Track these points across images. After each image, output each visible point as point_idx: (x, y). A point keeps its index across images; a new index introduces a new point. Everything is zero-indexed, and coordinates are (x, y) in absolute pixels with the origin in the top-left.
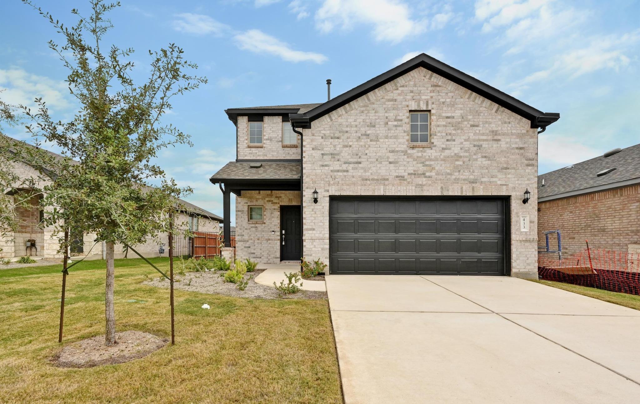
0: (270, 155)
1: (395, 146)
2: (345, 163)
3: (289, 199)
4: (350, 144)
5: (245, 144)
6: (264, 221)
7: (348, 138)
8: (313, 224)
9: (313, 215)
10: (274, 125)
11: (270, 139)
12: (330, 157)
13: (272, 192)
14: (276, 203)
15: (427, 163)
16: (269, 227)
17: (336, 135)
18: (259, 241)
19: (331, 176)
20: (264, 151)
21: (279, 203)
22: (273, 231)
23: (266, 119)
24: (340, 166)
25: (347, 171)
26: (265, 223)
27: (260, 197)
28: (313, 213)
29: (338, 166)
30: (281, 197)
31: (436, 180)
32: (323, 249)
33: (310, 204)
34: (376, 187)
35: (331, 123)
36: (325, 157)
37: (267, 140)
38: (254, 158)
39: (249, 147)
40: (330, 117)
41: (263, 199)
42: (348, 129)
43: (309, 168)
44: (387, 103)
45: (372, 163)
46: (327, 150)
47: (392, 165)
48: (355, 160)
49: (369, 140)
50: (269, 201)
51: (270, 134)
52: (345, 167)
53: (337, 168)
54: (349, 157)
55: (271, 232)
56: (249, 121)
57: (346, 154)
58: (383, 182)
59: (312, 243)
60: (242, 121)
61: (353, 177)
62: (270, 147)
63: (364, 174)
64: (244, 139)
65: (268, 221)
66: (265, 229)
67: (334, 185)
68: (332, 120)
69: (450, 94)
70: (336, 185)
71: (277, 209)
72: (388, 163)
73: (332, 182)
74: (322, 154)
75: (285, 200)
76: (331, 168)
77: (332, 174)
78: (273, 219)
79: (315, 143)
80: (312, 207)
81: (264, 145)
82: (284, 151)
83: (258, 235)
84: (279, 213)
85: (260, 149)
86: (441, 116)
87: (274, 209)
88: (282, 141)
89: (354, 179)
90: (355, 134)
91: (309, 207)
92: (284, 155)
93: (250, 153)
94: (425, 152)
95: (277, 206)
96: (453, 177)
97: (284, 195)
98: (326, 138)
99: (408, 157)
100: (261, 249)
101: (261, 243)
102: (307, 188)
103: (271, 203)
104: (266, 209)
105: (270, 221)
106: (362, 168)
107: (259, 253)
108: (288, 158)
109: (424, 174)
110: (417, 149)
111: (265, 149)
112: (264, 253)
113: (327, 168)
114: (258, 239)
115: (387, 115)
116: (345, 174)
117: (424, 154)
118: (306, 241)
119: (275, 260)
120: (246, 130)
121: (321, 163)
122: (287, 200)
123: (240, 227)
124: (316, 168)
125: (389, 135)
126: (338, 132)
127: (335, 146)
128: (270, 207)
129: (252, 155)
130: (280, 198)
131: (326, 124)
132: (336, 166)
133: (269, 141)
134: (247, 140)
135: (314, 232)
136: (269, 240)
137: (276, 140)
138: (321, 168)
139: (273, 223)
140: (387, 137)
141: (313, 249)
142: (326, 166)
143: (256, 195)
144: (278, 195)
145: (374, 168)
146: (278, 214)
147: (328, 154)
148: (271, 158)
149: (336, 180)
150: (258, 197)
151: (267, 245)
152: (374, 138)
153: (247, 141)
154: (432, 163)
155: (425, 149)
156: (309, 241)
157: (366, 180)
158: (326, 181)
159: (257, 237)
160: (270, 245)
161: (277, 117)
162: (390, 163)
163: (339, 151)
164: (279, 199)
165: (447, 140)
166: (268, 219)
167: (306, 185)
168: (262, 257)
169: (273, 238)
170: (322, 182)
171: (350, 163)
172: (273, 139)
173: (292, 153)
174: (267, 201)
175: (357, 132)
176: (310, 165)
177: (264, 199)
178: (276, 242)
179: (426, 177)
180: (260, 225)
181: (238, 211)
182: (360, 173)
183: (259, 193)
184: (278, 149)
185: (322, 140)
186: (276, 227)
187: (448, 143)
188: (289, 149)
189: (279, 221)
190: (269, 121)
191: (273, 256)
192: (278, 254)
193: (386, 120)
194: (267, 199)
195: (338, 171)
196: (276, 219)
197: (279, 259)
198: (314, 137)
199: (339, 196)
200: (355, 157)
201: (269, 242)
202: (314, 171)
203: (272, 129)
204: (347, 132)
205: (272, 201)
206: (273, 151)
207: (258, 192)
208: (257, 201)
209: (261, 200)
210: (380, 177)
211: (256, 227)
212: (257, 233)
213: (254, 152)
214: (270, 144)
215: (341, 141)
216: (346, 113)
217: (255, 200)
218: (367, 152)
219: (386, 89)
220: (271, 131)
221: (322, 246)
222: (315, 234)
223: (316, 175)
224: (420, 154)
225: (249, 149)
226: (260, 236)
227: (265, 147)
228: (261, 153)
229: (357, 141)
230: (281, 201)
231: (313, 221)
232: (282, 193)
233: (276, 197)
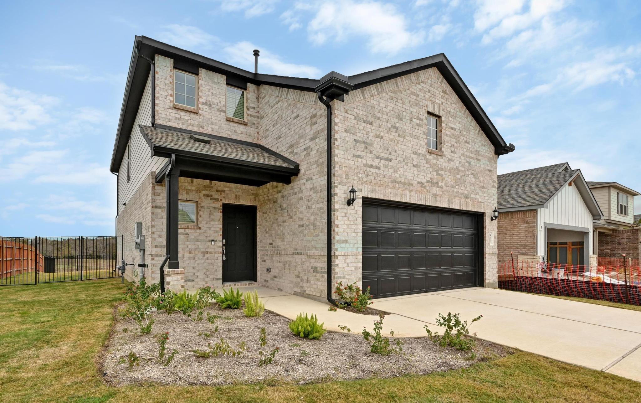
0: (209, 129)
1: (417, 147)
2: (378, 157)
3: (236, 196)
4: (382, 134)
5: (168, 101)
6: (200, 226)
7: (380, 126)
8: (346, 234)
9: (346, 222)
10: (214, 86)
11: (209, 104)
12: (363, 146)
13: (211, 183)
14: (218, 199)
15: (440, 172)
16: (206, 235)
17: (369, 119)
18: (191, 255)
19: (364, 172)
20: (200, 120)
21: (221, 200)
22: (213, 240)
23: (203, 72)
24: (373, 161)
25: (379, 168)
26: (200, 228)
27: (193, 188)
28: (346, 218)
29: (370, 159)
30: (224, 191)
31: (445, 191)
32: (356, 269)
33: (342, 206)
34: (404, 192)
35: (363, 102)
36: (358, 144)
37: (203, 104)
38: (184, 127)
39: (175, 108)
40: (363, 93)
41: (198, 191)
42: (379, 115)
43: (342, 156)
44: (411, 96)
45: (399, 162)
46: (360, 136)
47: (415, 169)
48: (386, 156)
49: (397, 134)
50: (208, 196)
51: (208, 96)
52: (377, 162)
53: (370, 162)
54: (381, 150)
55: (209, 241)
56: (175, 68)
57: (377, 145)
58: (409, 187)
59: (345, 260)
60: (164, 64)
61: (384, 176)
62: (210, 117)
63: (393, 174)
64: (166, 94)
65: (205, 226)
66: (200, 238)
67: (367, 184)
68: (364, 98)
69: (454, 105)
70: (369, 184)
71: (219, 209)
72: (412, 165)
73: (365, 180)
74: (355, 140)
75: (229, 196)
76: (364, 161)
77: (365, 168)
78: (212, 223)
79: (347, 123)
80: (345, 211)
81: (200, 112)
82: (229, 127)
83: (190, 246)
84: (221, 215)
85: (192, 115)
86: (448, 126)
87: (215, 208)
88: (225, 112)
89: (385, 180)
90: (386, 124)
91: (342, 210)
92: (229, 133)
93: (176, 118)
94: (438, 160)
95: (219, 205)
96: (455, 190)
97: (228, 189)
98: (358, 120)
99: (427, 163)
100: (194, 268)
101: (194, 259)
102: (340, 184)
103: (209, 198)
104: (202, 207)
105: (207, 226)
106: (392, 167)
107: (192, 274)
108: (234, 137)
109: (437, 183)
110: (433, 155)
111: (202, 117)
112: (198, 274)
113: (360, 160)
114: (190, 253)
115: (411, 109)
116: (377, 171)
117: (438, 162)
118: (339, 257)
119: (215, 282)
120: (171, 80)
121: (353, 152)
122: (233, 196)
123: (158, 233)
124: (349, 158)
125: (414, 133)
126: (370, 116)
127: (367, 133)
128: (208, 205)
129: (180, 122)
130: (223, 193)
131: (359, 101)
132: (368, 159)
133: (206, 107)
134: (171, 96)
135: (347, 245)
136: (207, 253)
137: (218, 107)
138: (355, 159)
139: (212, 229)
140: (411, 135)
141: (347, 269)
142: (359, 157)
143: (186, 184)
144: (220, 189)
145: (401, 169)
146: (219, 215)
147: (361, 141)
148: (211, 133)
149: (369, 177)
150: (189, 188)
151: (203, 261)
152: (401, 133)
153: (172, 99)
154: (442, 172)
155: (439, 157)
156: (342, 257)
157: (396, 182)
158: (360, 177)
159: (187, 249)
160: (207, 261)
161: (219, 75)
162: (414, 166)
163: (371, 140)
164: (221, 194)
165: (452, 152)
166: (204, 222)
167: (339, 178)
168: (196, 280)
169: (213, 250)
170: (356, 178)
171: (381, 158)
172: (214, 106)
173: (239, 132)
174: (204, 195)
175: (387, 122)
176: (343, 153)
177: (200, 192)
178: (216, 256)
179: (438, 187)
180: (193, 231)
181: (156, 207)
182: (389, 172)
183: (192, 182)
184: (221, 122)
185: (355, 122)
186: (216, 234)
187: (452, 154)
188: (235, 125)
189: (221, 226)
190: (207, 78)
191: (212, 277)
192: (220, 275)
193: (411, 116)
194: (204, 192)
195: (371, 166)
196: (217, 223)
197: (222, 281)
198: (347, 115)
199: (371, 198)
200: (386, 151)
201: (206, 256)
202: (347, 161)
203: (211, 91)
204: (379, 118)
205: (212, 196)
206: (212, 123)
207: (189, 179)
208: (187, 193)
209: (194, 193)
210: (407, 181)
211: (187, 234)
212: (188, 243)
213: (183, 117)
214: (209, 111)
215: (373, 128)
216: (378, 94)
217: (184, 193)
218: (396, 148)
219: (411, 79)
220: (210, 94)
221: (355, 265)
222: (348, 248)
223: (349, 167)
224: (435, 162)
225: (175, 111)
226: (193, 247)
227: (201, 115)
228: (195, 123)
229: (387, 133)
230: (224, 197)
231: (346, 231)
232: (225, 186)
233: (218, 191)
